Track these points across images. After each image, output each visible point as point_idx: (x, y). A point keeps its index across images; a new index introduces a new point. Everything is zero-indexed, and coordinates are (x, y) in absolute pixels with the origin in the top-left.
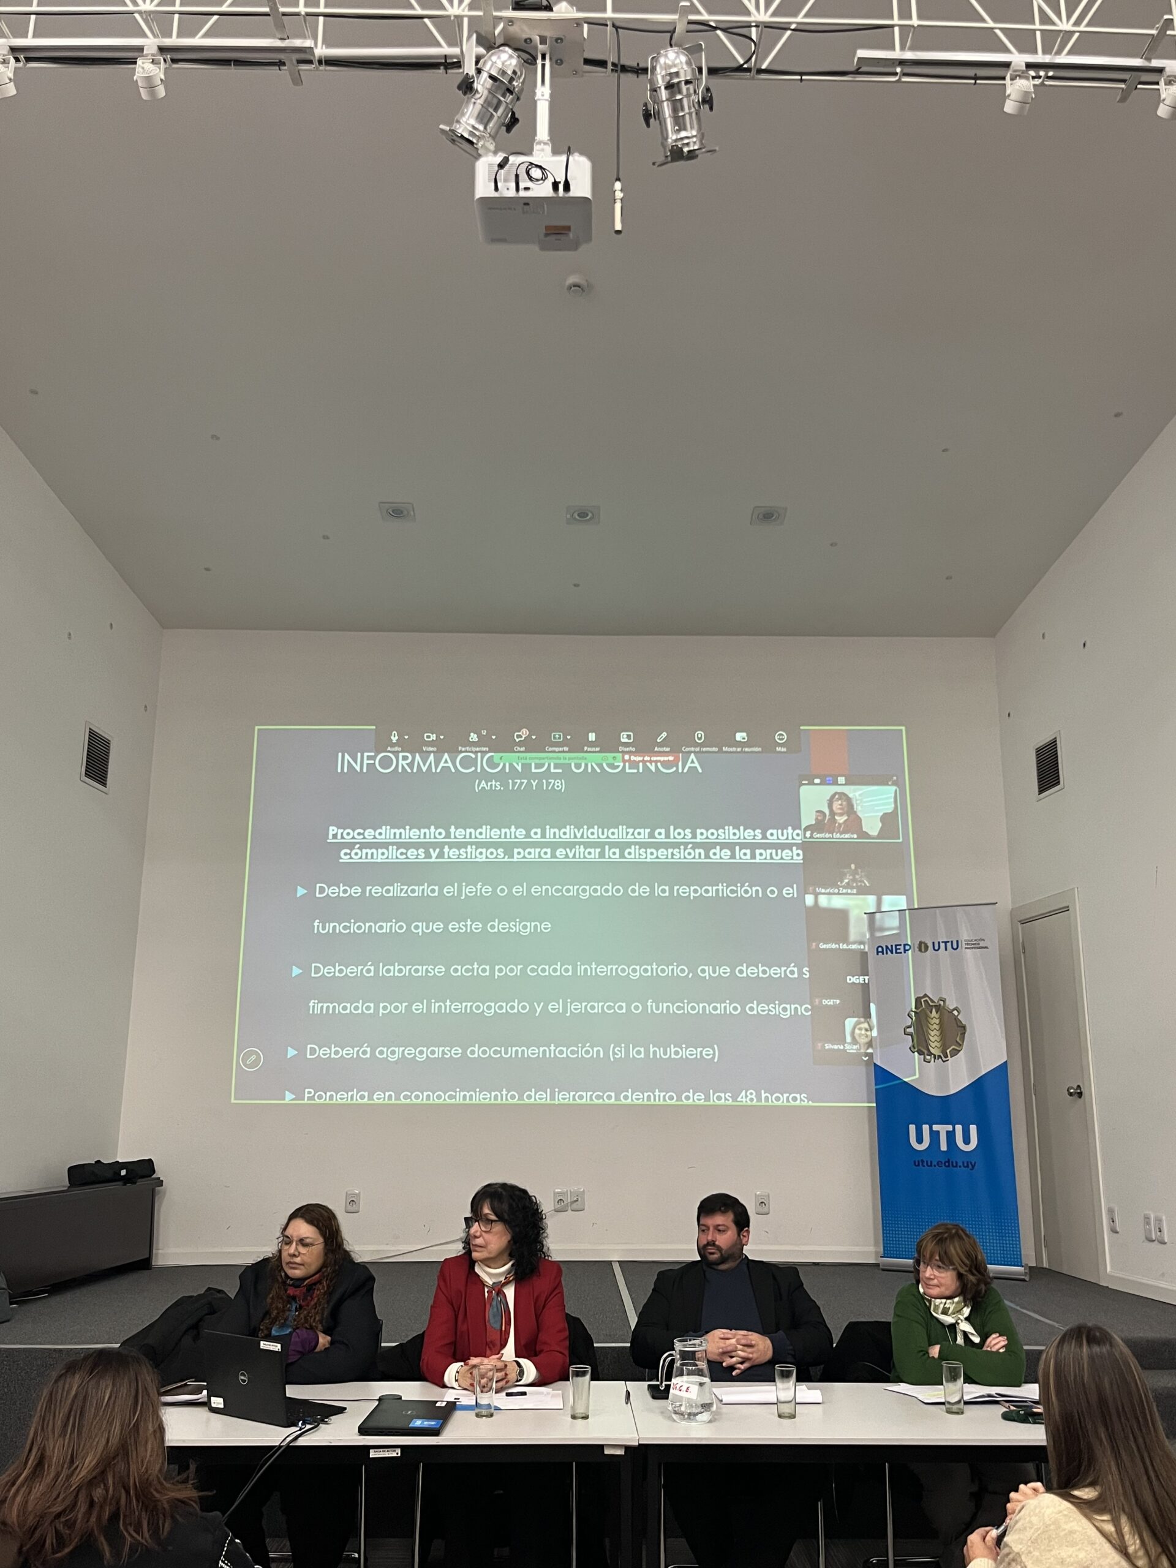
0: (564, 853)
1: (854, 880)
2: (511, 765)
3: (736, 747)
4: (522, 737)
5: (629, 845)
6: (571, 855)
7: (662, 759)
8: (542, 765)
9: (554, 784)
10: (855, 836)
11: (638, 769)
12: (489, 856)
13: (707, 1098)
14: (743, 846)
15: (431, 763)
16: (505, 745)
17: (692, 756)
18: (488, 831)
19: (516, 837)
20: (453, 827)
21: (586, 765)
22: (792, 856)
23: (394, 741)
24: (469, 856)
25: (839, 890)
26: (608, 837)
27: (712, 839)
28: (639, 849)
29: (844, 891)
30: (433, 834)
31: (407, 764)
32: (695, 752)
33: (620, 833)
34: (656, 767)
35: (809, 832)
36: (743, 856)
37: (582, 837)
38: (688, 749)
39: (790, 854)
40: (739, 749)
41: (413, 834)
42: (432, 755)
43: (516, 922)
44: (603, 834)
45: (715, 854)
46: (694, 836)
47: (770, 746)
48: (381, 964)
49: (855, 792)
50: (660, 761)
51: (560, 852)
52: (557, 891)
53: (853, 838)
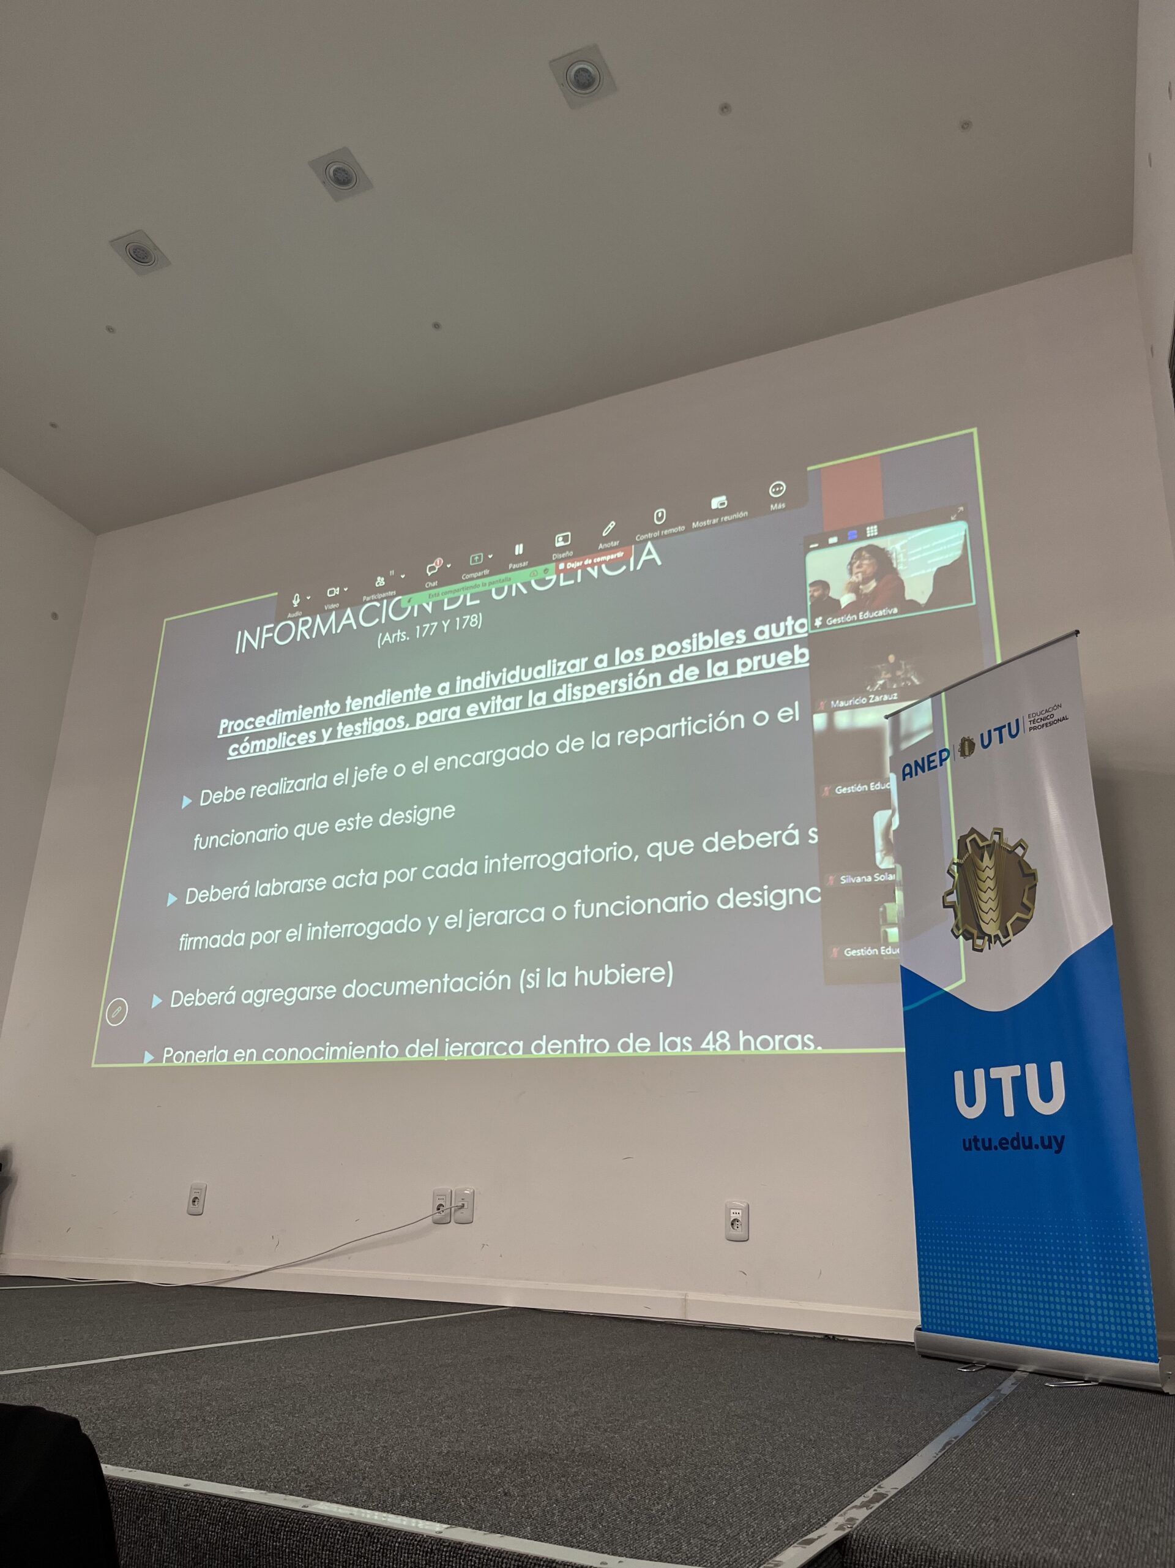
0: (477, 708)
1: (894, 679)
2: (421, 607)
3: (711, 518)
4: (435, 569)
5: (558, 684)
6: (484, 710)
7: (608, 558)
8: (457, 599)
9: (470, 620)
10: (896, 610)
11: (576, 579)
12: (387, 727)
13: (655, 1047)
14: (717, 657)
15: (331, 624)
16: (416, 584)
17: (649, 545)
18: (389, 695)
19: (420, 698)
20: (349, 698)
21: (510, 588)
22: (793, 660)
23: (296, 606)
24: (364, 732)
25: (869, 699)
26: (533, 678)
27: (674, 655)
28: (573, 687)
29: (878, 699)
30: (328, 709)
31: (306, 630)
32: (652, 539)
33: (550, 670)
34: (600, 570)
35: (820, 618)
36: (718, 672)
37: (500, 684)
38: (643, 537)
39: (790, 656)
40: (715, 521)
41: (305, 714)
42: (334, 613)
43: (413, 810)
44: (526, 675)
45: (676, 676)
46: (648, 656)
47: (759, 504)
48: (258, 882)
49: (896, 545)
50: (604, 562)
51: (472, 709)
52: (466, 761)
53: (893, 615)
